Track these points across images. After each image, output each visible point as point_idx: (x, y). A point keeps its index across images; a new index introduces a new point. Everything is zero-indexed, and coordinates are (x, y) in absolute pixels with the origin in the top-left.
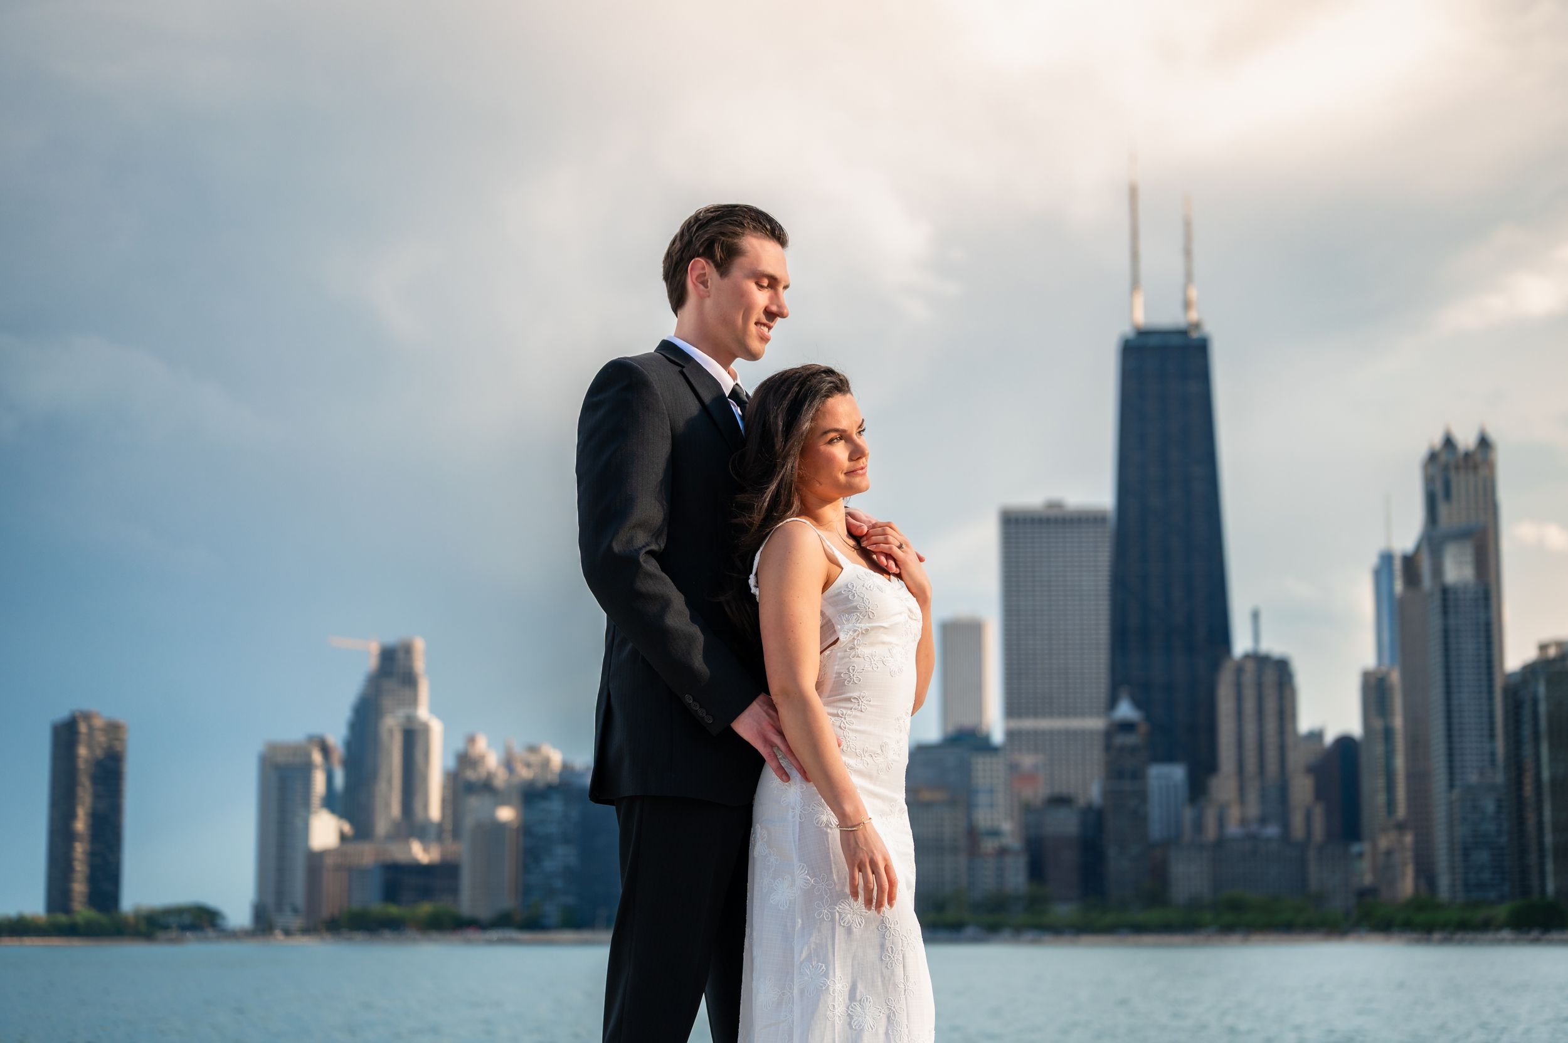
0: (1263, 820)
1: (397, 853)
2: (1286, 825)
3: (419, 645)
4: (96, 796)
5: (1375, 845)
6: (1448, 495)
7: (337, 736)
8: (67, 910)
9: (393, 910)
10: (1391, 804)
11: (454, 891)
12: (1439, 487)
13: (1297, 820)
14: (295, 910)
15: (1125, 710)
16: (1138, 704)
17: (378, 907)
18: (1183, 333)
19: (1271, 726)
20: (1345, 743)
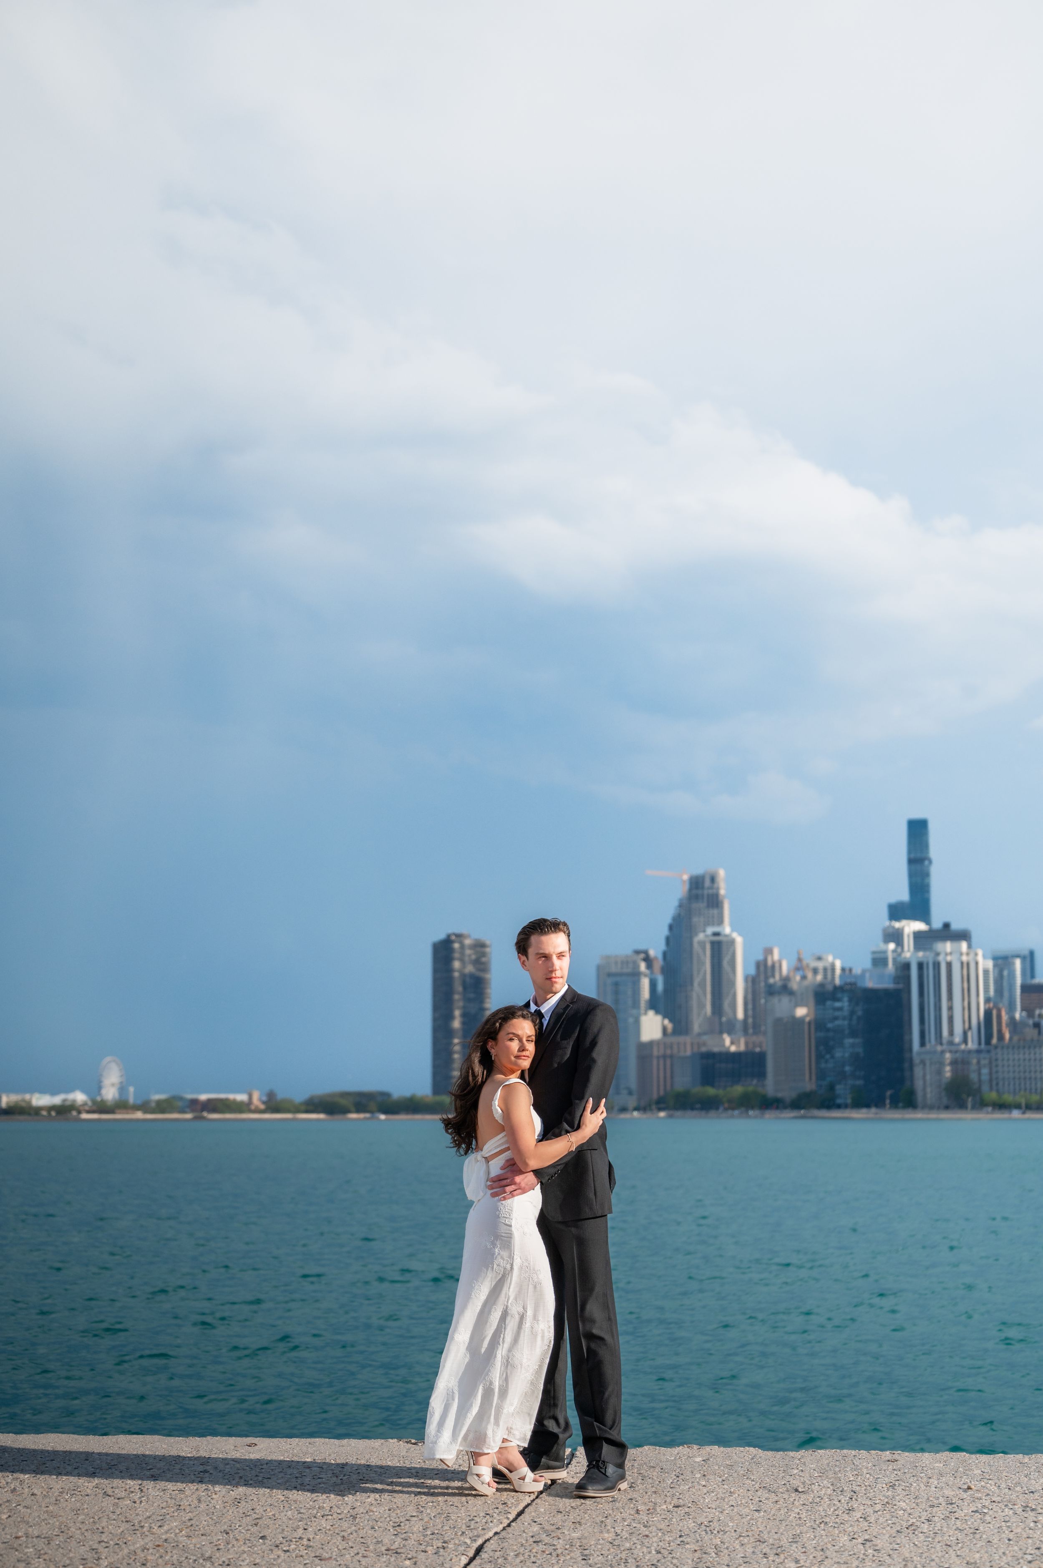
1: (712, 1045)
3: (722, 873)
4: (466, 999)
7: (656, 951)
9: (711, 1091)
11: (761, 1074)
14: (630, 1092)
17: (698, 1090)
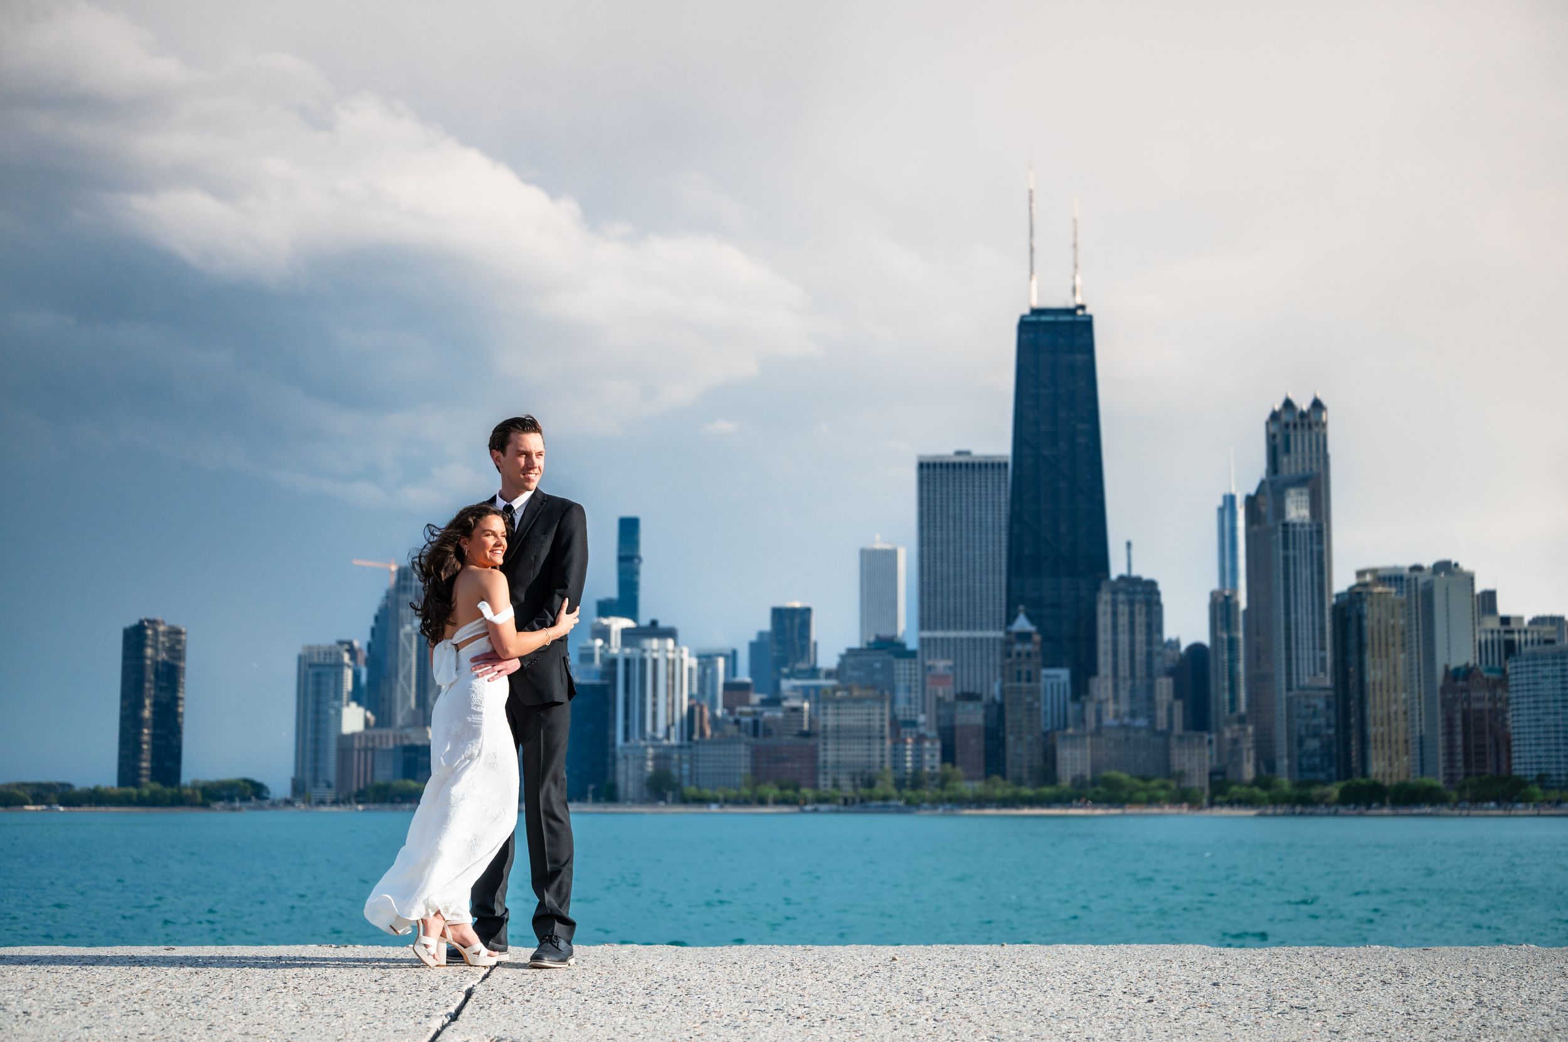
0: (1133, 715)
1: (416, 737)
2: (1152, 718)
4: (158, 688)
5: (1220, 734)
6: (1287, 450)
7: (361, 642)
8: (137, 785)
10: (1234, 701)
12: (1279, 440)
13: (1161, 714)
14: (329, 786)
15: (1022, 624)
16: (1031, 618)
17: (397, 781)
18: (1071, 312)
19: (1140, 637)
20: (1197, 649)
